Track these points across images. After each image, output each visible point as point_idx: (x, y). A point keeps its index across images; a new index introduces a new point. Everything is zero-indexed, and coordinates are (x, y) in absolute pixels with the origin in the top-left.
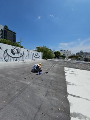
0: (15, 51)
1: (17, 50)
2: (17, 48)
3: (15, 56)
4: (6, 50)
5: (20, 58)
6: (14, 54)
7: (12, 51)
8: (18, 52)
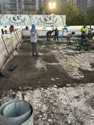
0: (16, 18)
1: (17, 17)
2: (17, 15)
3: (16, 22)
4: (10, 18)
5: (21, 23)
6: (15, 20)
7: (14, 19)
8: (19, 19)
